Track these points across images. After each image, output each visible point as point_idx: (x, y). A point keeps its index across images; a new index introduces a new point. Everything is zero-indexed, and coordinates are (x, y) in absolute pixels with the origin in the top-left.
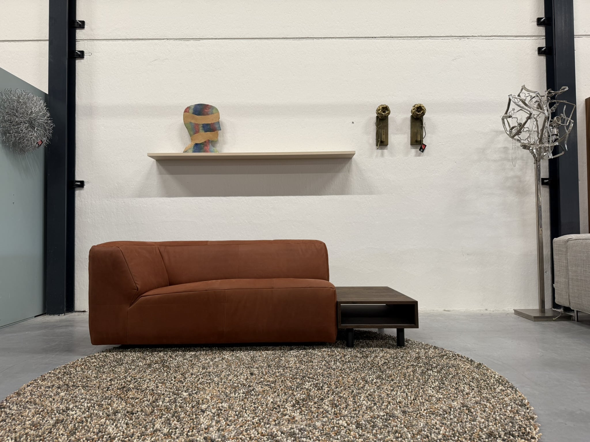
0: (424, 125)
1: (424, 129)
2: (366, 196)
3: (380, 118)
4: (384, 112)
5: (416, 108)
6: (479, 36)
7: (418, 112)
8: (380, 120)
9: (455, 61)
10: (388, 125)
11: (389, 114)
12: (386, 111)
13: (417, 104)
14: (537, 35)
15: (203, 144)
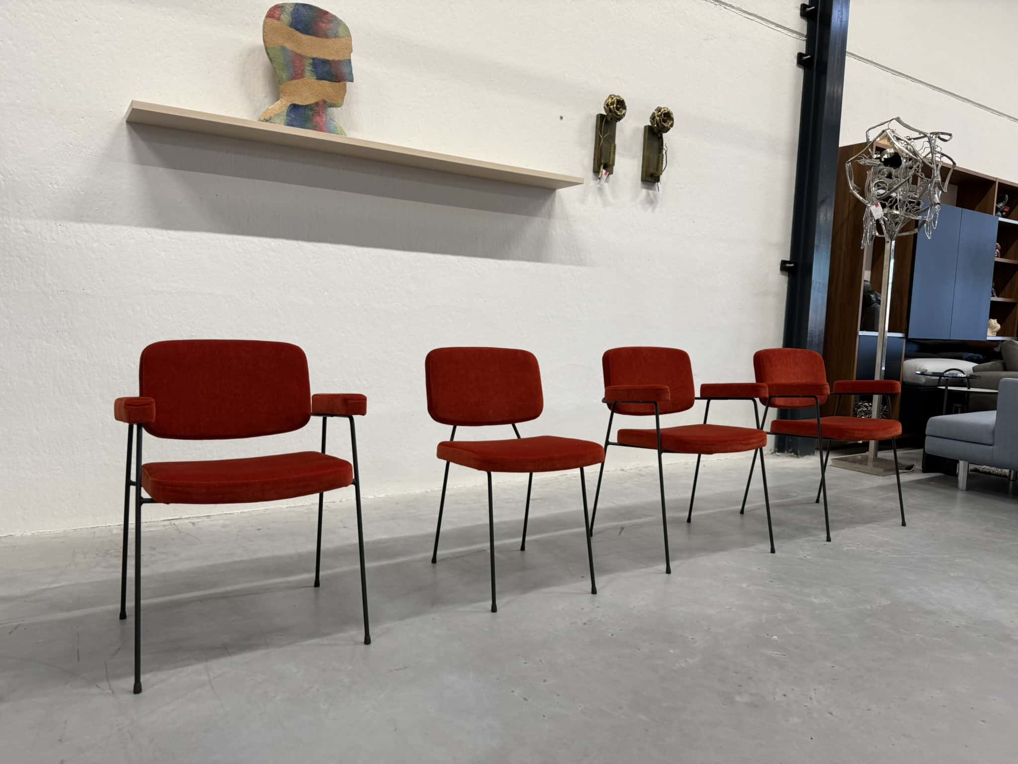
0: (664, 147)
1: (664, 155)
2: (572, 267)
4: (618, 108)
5: (663, 115)
6: (737, 9)
7: (665, 122)
8: (607, 122)
9: (706, 41)
10: (615, 134)
11: (624, 115)
12: (621, 109)
13: (664, 108)
14: (798, 30)
15: (311, 109)
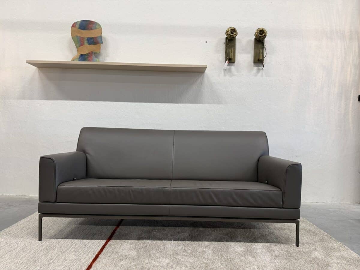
0: (265, 47)
1: (265, 50)
3: (229, 38)
4: (232, 33)
5: (259, 32)
7: (261, 35)
8: (229, 40)
10: (235, 44)
11: (236, 35)
12: (234, 32)
13: (260, 28)
15: (87, 55)
